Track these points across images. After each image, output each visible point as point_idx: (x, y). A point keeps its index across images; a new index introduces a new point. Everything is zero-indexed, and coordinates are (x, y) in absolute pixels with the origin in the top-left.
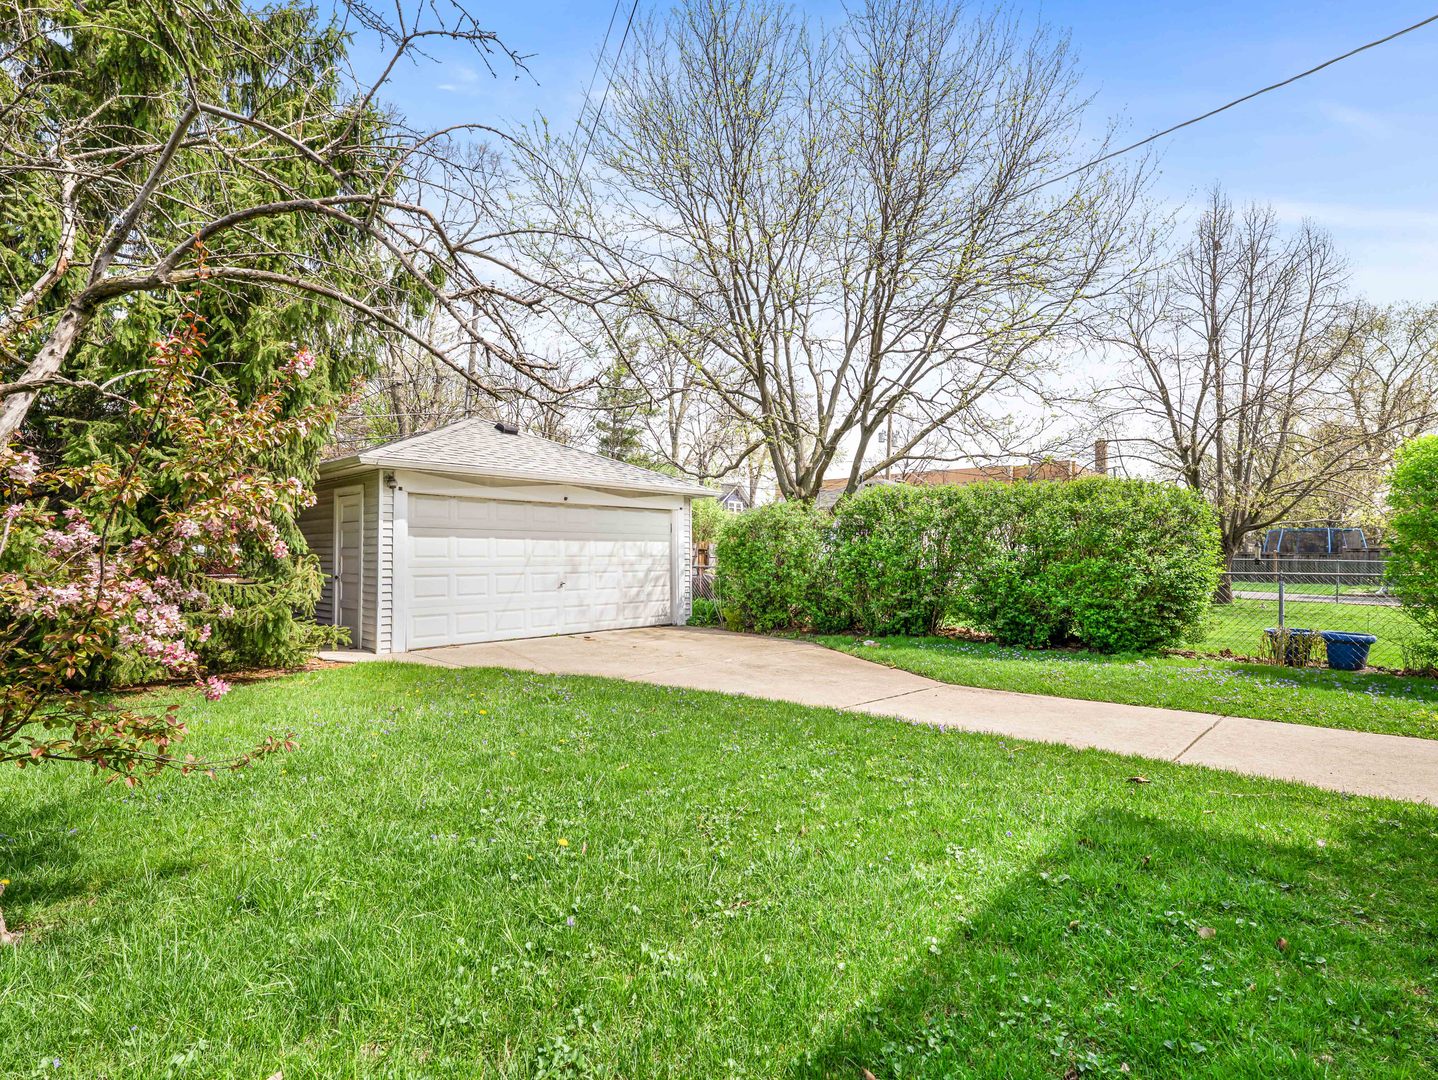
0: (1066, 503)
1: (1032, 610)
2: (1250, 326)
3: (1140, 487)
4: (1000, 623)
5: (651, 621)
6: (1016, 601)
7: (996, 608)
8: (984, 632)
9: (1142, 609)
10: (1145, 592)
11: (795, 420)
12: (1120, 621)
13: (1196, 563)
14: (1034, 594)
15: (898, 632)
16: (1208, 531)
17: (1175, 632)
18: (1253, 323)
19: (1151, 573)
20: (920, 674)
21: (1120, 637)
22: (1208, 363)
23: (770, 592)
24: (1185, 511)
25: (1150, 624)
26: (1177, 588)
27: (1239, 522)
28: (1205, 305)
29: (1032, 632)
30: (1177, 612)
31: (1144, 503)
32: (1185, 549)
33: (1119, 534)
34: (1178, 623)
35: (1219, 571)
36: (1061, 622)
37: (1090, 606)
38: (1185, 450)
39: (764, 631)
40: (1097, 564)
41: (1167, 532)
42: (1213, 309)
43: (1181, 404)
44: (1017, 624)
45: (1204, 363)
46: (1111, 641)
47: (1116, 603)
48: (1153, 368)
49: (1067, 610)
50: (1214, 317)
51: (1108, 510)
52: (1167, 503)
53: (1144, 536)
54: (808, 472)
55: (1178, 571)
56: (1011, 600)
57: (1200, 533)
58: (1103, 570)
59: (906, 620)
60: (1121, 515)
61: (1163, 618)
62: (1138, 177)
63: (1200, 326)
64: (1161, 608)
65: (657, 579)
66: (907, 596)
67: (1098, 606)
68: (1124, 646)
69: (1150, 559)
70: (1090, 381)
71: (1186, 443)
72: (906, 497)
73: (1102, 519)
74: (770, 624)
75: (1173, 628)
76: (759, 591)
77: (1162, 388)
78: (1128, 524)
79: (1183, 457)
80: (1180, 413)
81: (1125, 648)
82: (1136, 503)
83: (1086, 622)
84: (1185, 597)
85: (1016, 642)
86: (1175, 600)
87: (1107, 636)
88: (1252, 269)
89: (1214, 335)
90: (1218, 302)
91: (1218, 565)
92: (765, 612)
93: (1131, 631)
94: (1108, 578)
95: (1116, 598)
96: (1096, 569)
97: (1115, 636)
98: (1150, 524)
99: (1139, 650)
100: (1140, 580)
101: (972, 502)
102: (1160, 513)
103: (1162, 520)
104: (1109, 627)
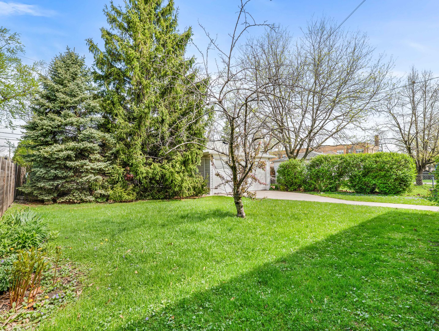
0: (374, 159)
1: (365, 185)
2: (425, 105)
3: (394, 154)
4: (357, 188)
5: (261, 189)
6: (361, 182)
7: (356, 184)
8: (352, 191)
9: (395, 184)
10: (396, 180)
11: (289, 136)
12: (389, 187)
13: (409, 173)
14: (366, 181)
15: (328, 191)
16: (412, 165)
17: (404, 190)
18: (426, 105)
19: (397, 175)
20: (339, 199)
21: (389, 191)
22: (412, 117)
23: (292, 182)
24: (406, 160)
25: (397, 188)
26: (404, 179)
27: (424, 162)
28: (411, 100)
29: (365, 190)
30: (405, 184)
31: (395, 158)
32: (406, 169)
33: (388, 166)
34: (405, 187)
35: (416, 175)
36: (373, 188)
37: (381, 183)
38: (406, 142)
39: (291, 191)
40: (383, 173)
41: (401, 165)
42: (413, 100)
43: (404, 128)
44: (361, 188)
45: (411, 116)
46: (387, 191)
47: (388, 182)
48: (395, 119)
49: (375, 184)
50: (414, 103)
51: (386, 160)
52: (401, 158)
53: (395, 166)
54: (294, 150)
55: (404, 175)
56: (360, 182)
57: (410, 166)
58: (385, 174)
59: (331, 187)
60: (389, 161)
61: (401, 186)
62: (388, 67)
63: (410, 106)
64: (400, 183)
65: (263, 178)
66: (331, 181)
67: (383, 183)
68: (390, 193)
69: (397, 172)
70: (375, 122)
71: (406, 139)
72: (330, 157)
73: (384, 162)
74: (293, 189)
75: (403, 189)
76: (290, 181)
77: (398, 124)
78: (391, 164)
79: (406, 144)
80: (404, 130)
81: (391, 193)
82: (392, 158)
83: (380, 187)
84: (406, 181)
85: (361, 193)
86: (403, 181)
87: (386, 190)
88: (425, 89)
89: (414, 109)
90: (415, 98)
91: (416, 173)
92: (291, 186)
93: (392, 189)
94: (386, 176)
95: (388, 181)
96: (383, 174)
97: (388, 190)
98: (396, 163)
99: (395, 194)
100: (394, 177)
101: (348, 159)
102: (399, 161)
103: (399, 163)
104: (386, 188)
